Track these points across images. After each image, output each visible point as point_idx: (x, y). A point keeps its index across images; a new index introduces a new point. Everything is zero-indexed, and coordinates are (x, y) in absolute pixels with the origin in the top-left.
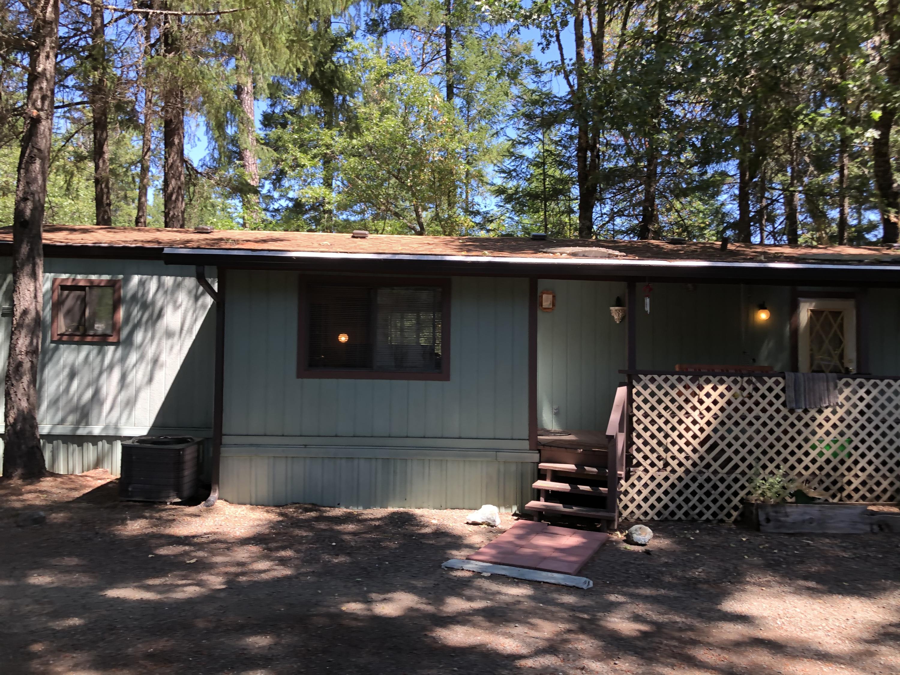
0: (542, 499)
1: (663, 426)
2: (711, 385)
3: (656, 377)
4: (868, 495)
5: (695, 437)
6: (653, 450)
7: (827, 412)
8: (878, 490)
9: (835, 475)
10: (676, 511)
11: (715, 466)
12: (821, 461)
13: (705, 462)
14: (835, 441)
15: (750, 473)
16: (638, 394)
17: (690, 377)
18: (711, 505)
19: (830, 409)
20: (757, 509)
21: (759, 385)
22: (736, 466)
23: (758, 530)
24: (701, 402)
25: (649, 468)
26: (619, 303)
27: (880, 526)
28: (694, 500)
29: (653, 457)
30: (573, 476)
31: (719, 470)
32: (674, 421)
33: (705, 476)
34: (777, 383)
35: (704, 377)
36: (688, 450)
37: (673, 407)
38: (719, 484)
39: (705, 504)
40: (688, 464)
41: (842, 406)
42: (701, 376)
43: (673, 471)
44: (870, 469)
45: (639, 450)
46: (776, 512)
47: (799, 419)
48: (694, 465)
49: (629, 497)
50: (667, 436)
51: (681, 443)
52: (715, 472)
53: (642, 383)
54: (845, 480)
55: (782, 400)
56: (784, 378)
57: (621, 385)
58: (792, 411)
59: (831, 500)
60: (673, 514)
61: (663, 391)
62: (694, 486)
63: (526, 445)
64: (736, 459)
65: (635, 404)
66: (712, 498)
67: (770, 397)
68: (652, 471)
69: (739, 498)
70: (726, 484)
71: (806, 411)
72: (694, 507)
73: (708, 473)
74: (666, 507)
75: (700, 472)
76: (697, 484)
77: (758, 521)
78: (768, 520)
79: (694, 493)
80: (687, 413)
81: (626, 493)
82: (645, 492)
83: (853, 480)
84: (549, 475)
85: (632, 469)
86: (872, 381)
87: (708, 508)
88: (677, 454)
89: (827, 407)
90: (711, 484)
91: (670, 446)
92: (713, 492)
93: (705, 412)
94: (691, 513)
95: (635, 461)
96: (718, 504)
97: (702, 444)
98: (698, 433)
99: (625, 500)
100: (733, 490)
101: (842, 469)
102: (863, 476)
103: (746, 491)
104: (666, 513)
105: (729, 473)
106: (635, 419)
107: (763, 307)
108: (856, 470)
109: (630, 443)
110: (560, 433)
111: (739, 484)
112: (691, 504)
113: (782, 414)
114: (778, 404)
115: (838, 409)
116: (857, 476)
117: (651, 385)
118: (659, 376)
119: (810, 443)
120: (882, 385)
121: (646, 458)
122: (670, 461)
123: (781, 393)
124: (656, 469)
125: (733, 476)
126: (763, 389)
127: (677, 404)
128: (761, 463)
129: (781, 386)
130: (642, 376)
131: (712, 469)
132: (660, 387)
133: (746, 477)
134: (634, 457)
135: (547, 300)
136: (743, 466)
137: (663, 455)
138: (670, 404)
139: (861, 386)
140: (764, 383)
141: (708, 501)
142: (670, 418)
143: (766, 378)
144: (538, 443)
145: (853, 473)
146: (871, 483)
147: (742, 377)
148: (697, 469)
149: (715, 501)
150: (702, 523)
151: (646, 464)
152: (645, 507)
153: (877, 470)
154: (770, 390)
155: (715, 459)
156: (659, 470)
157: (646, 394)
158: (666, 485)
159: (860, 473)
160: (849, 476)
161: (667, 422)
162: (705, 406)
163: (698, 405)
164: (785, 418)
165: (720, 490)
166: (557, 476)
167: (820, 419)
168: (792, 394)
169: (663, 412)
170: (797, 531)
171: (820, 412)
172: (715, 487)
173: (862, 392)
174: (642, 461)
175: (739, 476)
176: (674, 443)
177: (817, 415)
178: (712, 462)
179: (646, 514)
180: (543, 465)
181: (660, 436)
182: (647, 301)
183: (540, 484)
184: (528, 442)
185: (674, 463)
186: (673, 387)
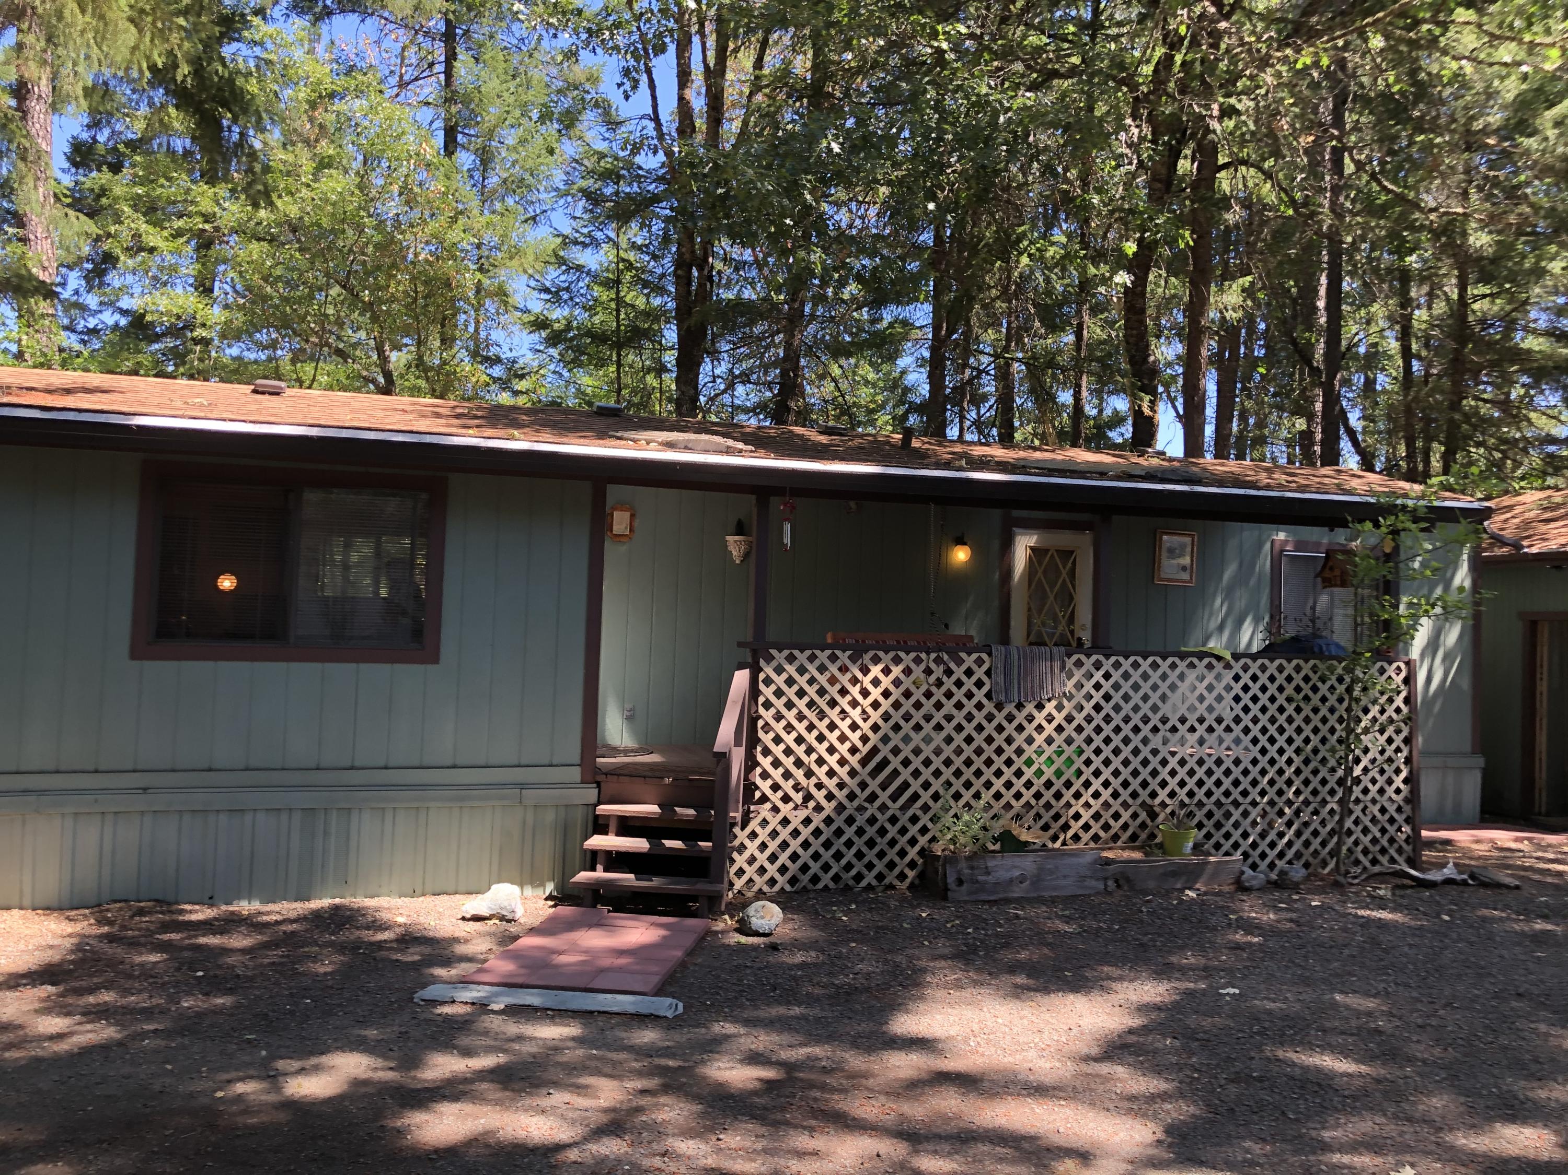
0: (599, 867)
1: (805, 734)
2: (880, 666)
3: (796, 652)
4: (1102, 834)
5: (853, 750)
6: (787, 775)
7: (1050, 707)
8: (1116, 826)
9: (1058, 805)
10: (821, 874)
11: (884, 797)
12: (1038, 783)
13: (868, 792)
14: (1060, 753)
15: (935, 807)
16: (768, 681)
17: (849, 653)
18: (875, 861)
19: (1054, 703)
20: (944, 866)
21: (952, 666)
22: (915, 797)
23: (945, 898)
24: (865, 693)
25: (780, 804)
26: (740, 530)
27: (1116, 881)
28: (849, 855)
29: (788, 786)
30: (654, 824)
31: (889, 803)
32: (822, 726)
33: (868, 814)
34: (979, 662)
35: (871, 653)
36: (843, 772)
37: (822, 703)
38: (888, 826)
39: (866, 860)
40: (841, 795)
41: (1070, 698)
42: (866, 652)
43: (819, 808)
44: (1106, 794)
45: (765, 775)
46: (972, 868)
47: (1010, 718)
48: (852, 796)
49: (747, 854)
50: (810, 751)
51: (832, 760)
52: (883, 808)
53: (774, 664)
54: (1072, 812)
55: (985, 689)
56: (990, 654)
57: (741, 667)
58: (999, 707)
59: (1050, 845)
60: (815, 879)
61: (807, 676)
62: (850, 832)
63: (575, 774)
64: (915, 785)
65: (761, 700)
66: (877, 849)
67: (969, 684)
68: (786, 809)
69: (917, 848)
70: (899, 825)
71: (1020, 706)
72: (849, 867)
73: (872, 810)
74: (805, 868)
75: (861, 809)
76: (854, 828)
77: (946, 884)
78: (960, 882)
79: (849, 844)
80: (843, 711)
81: (742, 848)
82: (773, 846)
83: (1082, 811)
84: (613, 826)
85: (752, 808)
86: (1113, 659)
87: (870, 866)
88: (825, 780)
89: (1049, 700)
90: (877, 826)
91: (814, 767)
92: (878, 840)
93: (870, 710)
94: (844, 876)
95: (758, 795)
96: (886, 860)
97: (864, 762)
98: (859, 744)
99: (740, 860)
100: (908, 836)
101: (1068, 795)
102: (1096, 805)
103: (928, 836)
104: (805, 879)
105: (904, 808)
106: (760, 723)
107: (960, 541)
108: (1087, 796)
109: (751, 763)
110: (636, 752)
111: (919, 825)
112: (844, 862)
113: (985, 712)
114: (980, 695)
115: (1065, 702)
116: (1087, 805)
117: (787, 667)
118: (802, 651)
119: (1024, 757)
120: (1126, 664)
121: (775, 787)
122: (813, 791)
123: (985, 679)
124: (791, 805)
125: (910, 813)
126: (959, 672)
127: (827, 697)
128: (952, 790)
129: (985, 667)
130: (774, 652)
131: (877, 803)
132: (802, 670)
133: (930, 814)
134: (757, 788)
135: (620, 522)
136: (926, 797)
137: (803, 781)
138: (816, 698)
139: (1098, 666)
140: (960, 662)
141: (871, 855)
142: (816, 722)
143: (963, 655)
144: (597, 770)
145: (1082, 801)
146: (1107, 816)
147: (928, 653)
148: (856, 803)
149: (881, 855)
150: (860, 893)
151: (776, 798)
152: (772, 870)
153: (1115, 795)
154: (969, 673)
155: (884, 786)
156: (796, 808)
157: (780, 680)
158: (806, 832)
159: (1092, 801)
160: (1078, 806)
161: (811, 728)
162: (870, 699)
163: (859, 698)
164: (990, 718)
165: (889, 836)
166: (627, 826)
167: (1040, 718)
168: (1001, 680)
169: (806, 711)
170: (1001, 896)
171: (1040, 707)
172: (882, 832)
173: (1098, 676)
174: (769, 792)
175: (919, 813)
176: (820, 762)
177: (1035, 713)
178: (879, 791)
179: (772, 882)
180: (603, 809)
181: (800, 750)
182: (787, 527)
183: (597, 841)
184: (578, 769)
185: (820, 795)
186: (822, 669)
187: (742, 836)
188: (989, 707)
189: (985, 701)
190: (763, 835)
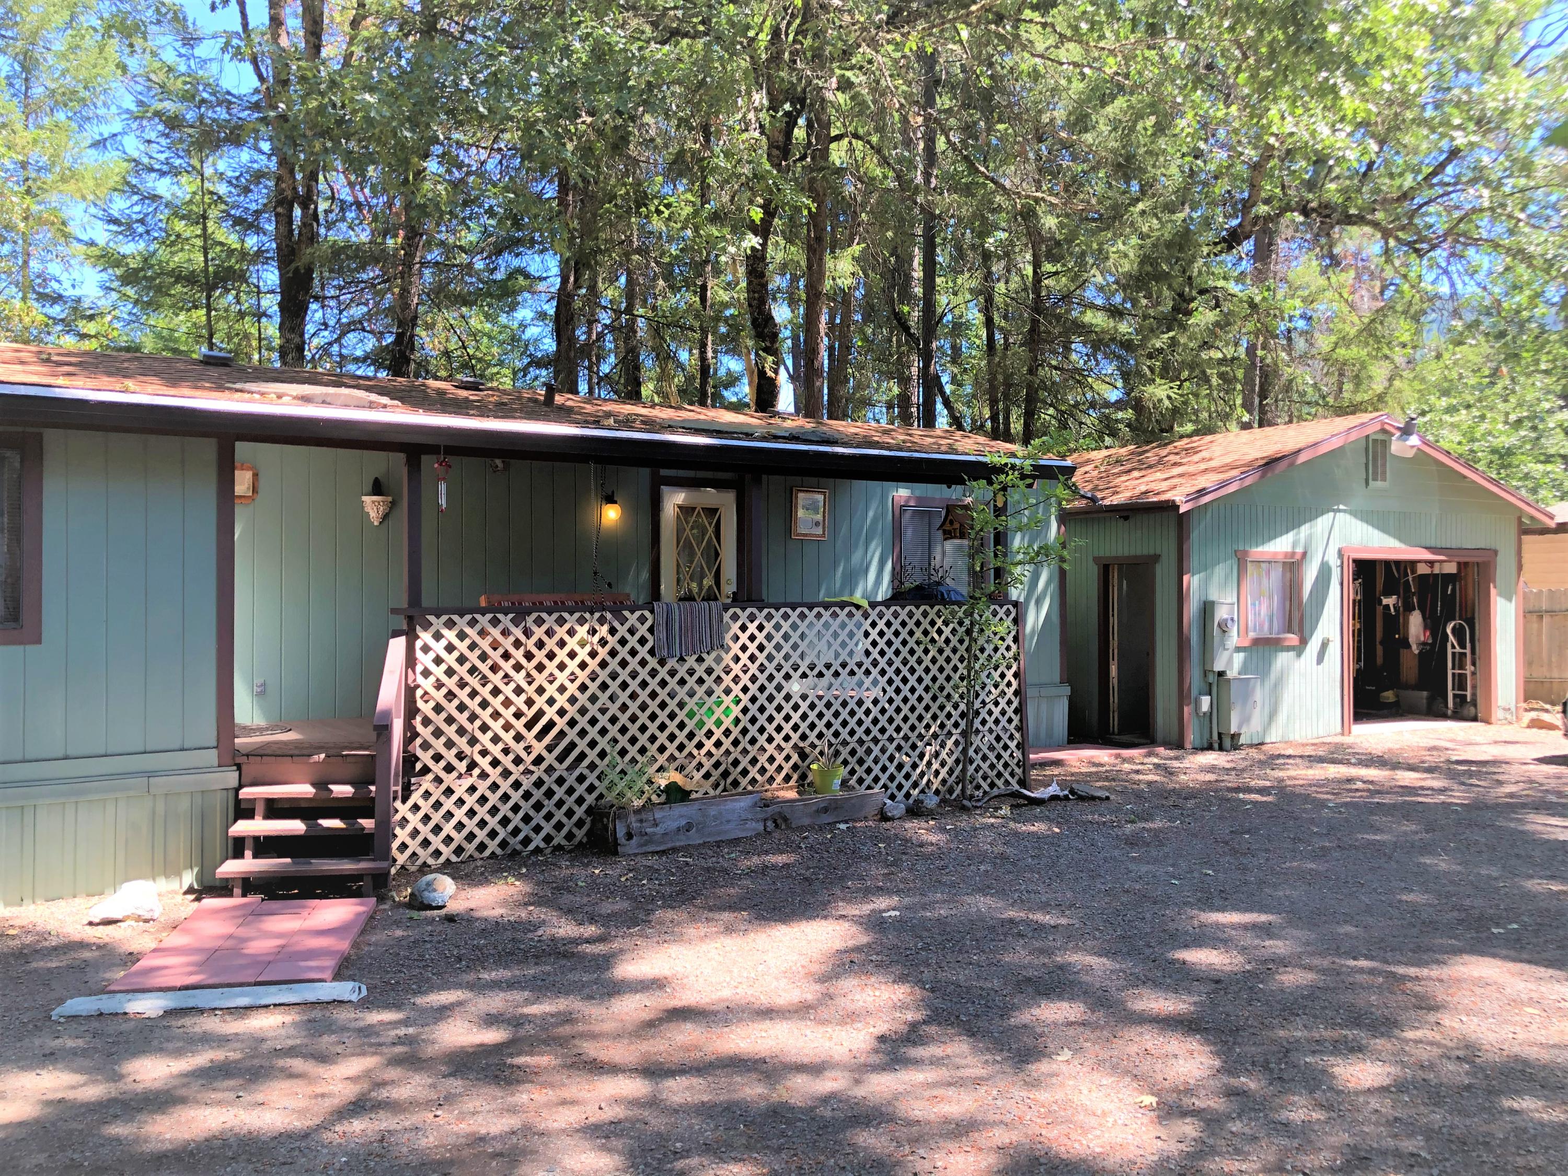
0: (248, 853)
1: (467, 701)
2: (544, 628)
3: (455, 618)
4: (758, 777)
5: (518, 715)
6: (449, 744)
7: (709, 660)
8: (771, 769)
10: (487, 841)
11: (550, 759)
12: (700, 735)
13: (534, 755)
14: (718, 704)
15: (602, 765)
16: (426, 649)
17: (511, 616)
18: (543, 823)
19: (713, 656)
20: (614, 821)
21: (616, 624)
22: (582, 756)
23: (616, 853)
24: (529, 656)
25: (443, 775)
26: (377, 489)
27: (775, 821)
28: (516, 820)
29: (450, 756)
30: (303, 805)
31: (556, 765)
32: (485, 692)
33: (534, 777)
34: (642, 619)
35: (534, 615)
36: (508, 737)
37: (484, 668)
38: (555, 787)
39: (533, 823)
40: (507, 761)
41: (727, 650)
42: (529, 614)
43: (484, 775)
44: (762, 740)
45: (426, 746)
46: (641, 821)
47: (673, 673)
48: (517, 761)
49: (409, 828)
50: (473, 718)
52: (550, 770)
53: (433, 630)
54: (731, 759)
55: (648, 646)
56: (652, 612)
57: (396, 634)
58: (662, 663)
59: (712, 792)
60: (482, 847)
61: (467, 642)
62: (516, 797)
63: (212, 757)
64: (582, 745)
65: (419, 668)
66: (544, 812)
67: (633, 642)
68: (449, 779)
69: (585, 806)
70: (566, 786)
71: (681, 661)
72: (516, 831)
73: (539, 772)
75: (527, 773)
76: (521, 792)
77: (616, 839)
78: (629, 836)
79: (516, 808)
80: (506, 676)
81: (404, 821)
82: (437, 817)
83: (740, 757)
84: (260, 809)
85: (413, 780)
86: (766, 611)
87: (538, 829)
88: (490, 746)
89: (709, 653)
90: (544, 789)
91: (478, 734)
92: (546, 802)
93: (534, 673)
94: (512, 841)
95: (418, 766)
96: (554, 821)
97: (529, 726)
98: (524, 708)
99: (402, 835)
100: (576, 795)
101: (727, 743)
102: (753, 751)
103: (595, 795)
104: (471, 848)
105: (570, 769)
106: (419, 693)
107: (610, 500)
108: (744, 743)
109: (411, 735)
110: (272, 728)
111: (586, 784)
112: (510, 827)
113: (648, 668)
114: (643, 652)
115: (723, 654)
116: (745, 751)
117: (445, 632)
118: (462, 616)
119: (686, 709)
121: (437, 758)
122: (478, 758)
123: (648, 636)
124: (455, 774)
125: (577, 773)
126: (622, 631)
127: (489, 662)
128: (618, 747)
129: (648, 624)
130: (431, 618)
131: (544, 765)
132: (462, 636)
133: (597, 772)
134: (417, 759)
135: (242, 483)
136: (592, 755)
137: (467, 750)
138: (479, 664)
141: (538, 818)
142: (478, 688)
143: (626, 613)
144: (236, 752)
145: (740, 747)
146: (763, 760)
147: (592, 613)
148: (522, 767)
149: (549, 817)
150: (529, 857)
151: (438, 768)
152: (436, 841)
153: (770, 740)
154: (632, 631)
155: (550, 749)
156: (460, 776)
157: (439, 647)
159: (749, 747)
160: (736, 753)
161: (473, 694)
162: (534, 662)
163: (523, 661)
164: (653, 673)
165: (556, 798)
166: (275, 809)
167: (700, 670)
168: (663, 635)
169: (468, 678)
170: (669, 846)
171: (700, 660)
172: (550, 794)
174: (431, 764)
175: (586, 772)
176: (484, 728)
177: (696, 666)
178: (545, 754)
180: (247, 792)
181: (462, 718)
182: (442, 487)
183: (243, 827)
184: (214, 752)
185: (484, 763)
186: (483, 633)
187: (403, 809)
188: (653, 663)
189: (648, 657)
190: (426, 807)
